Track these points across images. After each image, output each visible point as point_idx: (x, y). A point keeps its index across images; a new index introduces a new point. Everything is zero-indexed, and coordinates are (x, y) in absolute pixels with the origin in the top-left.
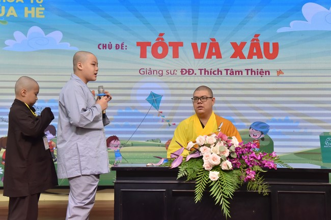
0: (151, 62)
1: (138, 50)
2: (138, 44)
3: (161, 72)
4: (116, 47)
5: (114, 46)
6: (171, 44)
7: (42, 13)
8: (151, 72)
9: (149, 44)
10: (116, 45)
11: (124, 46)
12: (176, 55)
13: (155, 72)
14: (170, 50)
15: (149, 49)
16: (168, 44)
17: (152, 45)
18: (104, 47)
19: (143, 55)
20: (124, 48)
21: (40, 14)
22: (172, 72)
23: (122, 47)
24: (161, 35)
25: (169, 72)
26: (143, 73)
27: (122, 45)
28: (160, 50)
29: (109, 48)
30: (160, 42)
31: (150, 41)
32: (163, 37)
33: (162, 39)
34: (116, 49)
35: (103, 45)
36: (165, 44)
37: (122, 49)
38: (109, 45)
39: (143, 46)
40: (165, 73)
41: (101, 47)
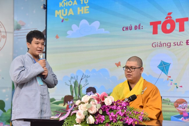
0: (161, 37)
1: (151, 28)
2: (151, 24)
3: (169, 44)
4: (135, 28)
5: (133, 27)
6: (178, 20)
7: (88, 10)
8: (161, 45)
9: (159, 23)
10: (135, 26)
11: (141, 26)
12: (182, 29)
13: (165, 45)
14: (177, 25)
15: (160, 26)
16: (175, 21)
17: (162, 23)
18: (127, 28)
19: (155, 32)
20: (141, 28)
21: (86, 11)
22: (179, 44)
23: (139, 27)
24: (170, 14)
25: (176, 43)
26: (155, 46)
27: (139, 25)
28: (168, 27)
29: (130, 30)
30: (169, 20)
31: (160, 20)
32: (171, 15)
33: (170, 17)
34: (135, 29)
35: (126, 27)
36: (173, 21)
37: (139, 29)
38: (130, 27)
39: (155, 25)
40: (172, 44)
41: (124, 29)
